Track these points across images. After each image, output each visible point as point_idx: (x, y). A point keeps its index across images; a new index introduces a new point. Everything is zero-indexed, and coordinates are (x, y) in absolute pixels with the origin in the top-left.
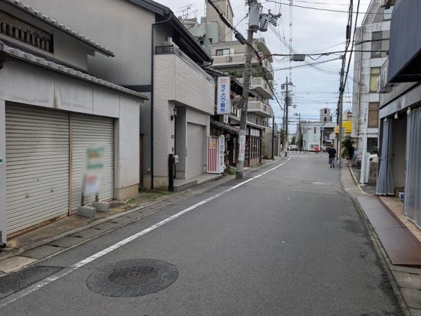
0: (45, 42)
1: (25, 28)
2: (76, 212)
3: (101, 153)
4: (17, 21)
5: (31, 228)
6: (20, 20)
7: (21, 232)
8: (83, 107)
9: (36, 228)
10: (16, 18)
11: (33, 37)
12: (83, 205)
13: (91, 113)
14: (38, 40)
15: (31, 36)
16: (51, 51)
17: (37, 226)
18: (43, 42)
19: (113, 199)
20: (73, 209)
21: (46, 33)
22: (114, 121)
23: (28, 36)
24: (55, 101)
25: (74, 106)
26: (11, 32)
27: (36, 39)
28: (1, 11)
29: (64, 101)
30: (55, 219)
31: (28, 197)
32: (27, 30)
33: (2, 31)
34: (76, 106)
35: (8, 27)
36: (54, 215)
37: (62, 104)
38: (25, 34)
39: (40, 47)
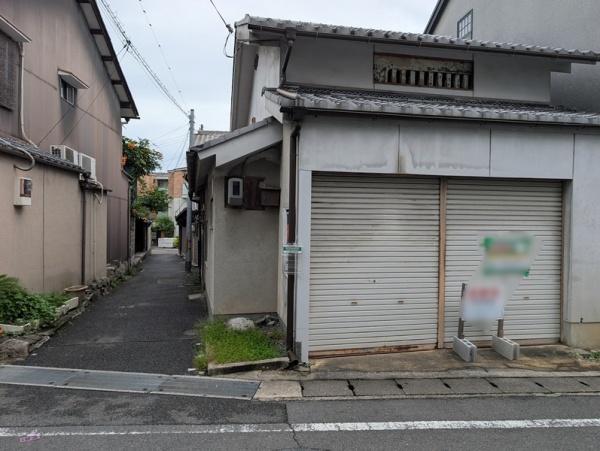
0: (461, 77)
1: (424, 66)
2: (451, 346)
3: (520, 247)
4: (413, 60)
5: (362, 351)
6: (416, 57)
7: (343, 353)
8: (462, 167)
9: (370, 353)
10: (410, 57)
11: (440, 75)
12: (461, 336)
14: (449, 76)
15: (436, 74)
16: (471, 87)
17: (372, 351)
18: (457, 78)
19: (560, 341)
20: (447, 340)
21: (462, 62)
22: (562, 186)
23: (431, 75)
24: (399, 162)
25: (441, 166)
26: (404, 78)
27: (444, 76)
28: (388, 55)
29: (418, 161)
30: (407, 348)
31: (354, 304)
32: (429, 68)
33: (390, 81)
34: (448, 165)
35: (399, 73)
36: (405, 341)
37: (415, 165)
38: (426, 74)
39: (453, 86)
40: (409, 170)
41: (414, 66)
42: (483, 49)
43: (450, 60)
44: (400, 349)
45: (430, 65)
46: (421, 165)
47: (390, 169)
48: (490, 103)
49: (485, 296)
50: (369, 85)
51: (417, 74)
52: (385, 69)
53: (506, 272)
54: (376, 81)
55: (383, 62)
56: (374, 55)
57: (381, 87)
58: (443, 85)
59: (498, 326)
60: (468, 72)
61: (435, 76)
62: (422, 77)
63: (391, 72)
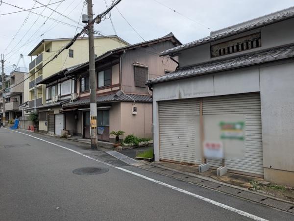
1: (235, 43)
3: (238, 126)
4: (230, 42)
6: (231, 40)
8: (202, 93)
10: (228, 41)
11: (245, 44)
13: (212, 95)
14: (250, 43)
17: (179, 163)
23: (240, 46)
24: (180, 95)
26: (226, 51)
27: (247, 44)
28: (217, 44)
29: (186, 93)
30: (191, 164)
31: (173, 145)
32: (238, 43)
33: (220, 55)
35: (224, 50)
36: (190, 161)
37: (185, 95)
38: (237, 46)
39: (252, 47)
40: (183, 97)
41: (230, 44)
42: (265, 25)
43: (248, 36)
44: (188, 164)
45: (238, 41)
46: (187, 95)
47: (177, 98)
48: (275, 50)
50: (209, 59)
51: (233, 47)
52: (217, 51)
54: (212, 56)
55: (216, 48)
56: (211, 47)
57: (214, 59)
58: (247, 48)
59: (223, 162)
60: (260, 38)
61: (242, 45)
62: (235, 48)
63: (220, 51)
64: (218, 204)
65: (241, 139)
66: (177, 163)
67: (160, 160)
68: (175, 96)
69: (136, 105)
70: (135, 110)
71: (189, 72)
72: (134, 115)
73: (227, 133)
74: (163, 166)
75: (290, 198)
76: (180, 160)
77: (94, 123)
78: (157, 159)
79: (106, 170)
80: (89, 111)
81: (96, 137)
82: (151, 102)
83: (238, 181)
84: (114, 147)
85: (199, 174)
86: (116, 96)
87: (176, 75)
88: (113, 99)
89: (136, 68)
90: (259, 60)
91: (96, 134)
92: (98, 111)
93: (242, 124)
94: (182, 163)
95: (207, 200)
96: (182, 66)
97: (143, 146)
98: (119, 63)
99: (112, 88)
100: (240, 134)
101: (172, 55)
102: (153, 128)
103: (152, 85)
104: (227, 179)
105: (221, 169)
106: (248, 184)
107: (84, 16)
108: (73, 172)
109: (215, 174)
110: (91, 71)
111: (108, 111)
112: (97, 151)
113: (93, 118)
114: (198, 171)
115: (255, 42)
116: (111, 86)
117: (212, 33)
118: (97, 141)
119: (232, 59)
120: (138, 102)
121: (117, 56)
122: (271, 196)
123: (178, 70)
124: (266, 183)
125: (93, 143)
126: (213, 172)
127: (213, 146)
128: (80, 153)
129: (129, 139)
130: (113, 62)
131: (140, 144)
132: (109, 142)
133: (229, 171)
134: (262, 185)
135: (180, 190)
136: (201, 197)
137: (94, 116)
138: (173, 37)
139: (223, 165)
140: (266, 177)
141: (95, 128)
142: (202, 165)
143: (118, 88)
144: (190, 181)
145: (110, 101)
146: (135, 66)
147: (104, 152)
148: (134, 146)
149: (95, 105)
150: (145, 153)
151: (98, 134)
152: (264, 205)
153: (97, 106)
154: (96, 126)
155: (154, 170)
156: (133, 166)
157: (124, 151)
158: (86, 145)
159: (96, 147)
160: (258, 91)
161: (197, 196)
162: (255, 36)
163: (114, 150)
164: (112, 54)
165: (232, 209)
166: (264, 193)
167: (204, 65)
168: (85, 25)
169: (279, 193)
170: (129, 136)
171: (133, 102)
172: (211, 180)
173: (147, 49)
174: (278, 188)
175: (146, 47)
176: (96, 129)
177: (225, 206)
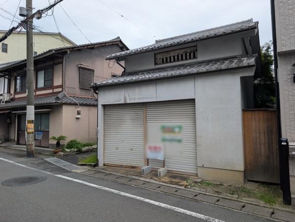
0: (194, 53)
1: (176, 53)
3: (177, 130)
4: (171, 52)
10: (170, 51)
11: (184, 55)
13: (155, 101)
14: (188, 54)
17: (123, 166)
23: (180, 56)
24: (125, 99)
25: (139, 99)
26: (168, 60)
27: (186, 55)
28: (161, 53)
30: (135, 167)
31: (117, 149)
32: (178, 54)
33: (163, 63)
34: (141, 98)
35: (167, 58)
36: (134, 164)
37: (130, 100)
38: (178, 56)
39: (190, 58)
41: (172, 54)
42: (200, 40)
43: (187, 48)
44: (132, 167)
45: (179, 52)
46: (132, 99)
48: (208, 62)
49: (156, 149)
50: (153, 67)
51: (174, 57)
52: (160, 59)
53: (171, 140)
54: (156, 64)
55: (159, 56)
56: (155, 54)
57: (157, 66)
58: (186, 59)
59: (163, 163)
60: (196, 50)
61: (182, 55)
62: (176, 57)
63: (163, 59)
64: (157, 203)
65: (180, 141)
66: (121, 166)
67: (104, 165)
68: (121, 100)
69: (80, 109)
70: (79, 113)
71: (134, 78)
72: (78, 118)
73: (168, 136)
74: (106, 170)
75: (217, 192)
76: (125, 164)
77: (31, 127)
78: (101, 164)
79: (44, 179)
80: (25, 114)
81: (33, 143)
82: (96, 106)
83: (176, 180)
84: (54, 154)
85: (141, 176)
86: (58, 98)
87: (122, 80)
88: (54, 101)
89: (81, 69)
90: (194, 70)
91: (33, 139)
92: (36, 114)
93: (180, 127)
94: (126, 167)
95: (147, 200)
96: (128, 70)
97: (87, 152)
98: (62, 63)
99: (53, 89)
100: (178, 137)
101: (118, 59)
102: (97, 132)
103: (97, 88)
104: (167, 179)
105: (162, 170)
106: (185, 183)
107: (21, 9)
108: (2, 184)
109: (156, 175)
110: (28, 70)
111: (48, 114)
112: (34, 159)
113: (30, 122)
114: (141, 174)
115: (192, 54)
116: (52, 87)
117: (157, 42)
118: (33, 147)
119: (173, 68)
120: (82, 105)
121: (60, 56)
122: (203, 191)
123: (124, 74)
124: (199, 180)
125: (29, 150)
126: (154, 174)
127: (155, 148)
128: (12, 162)
129: (71, 145)
130: (56, 61)
131: (84, 149)
132: (48, 148)
133: (169, 172)
134: (196, 182)
135: (123, 193)
136: (142, 199)
137: (31, 120)
138: (121, 41)
139: (164, 167)
140: (199, 175)
141: (32, 132)
142: (145, 168)
143: (60, 90)
144: (133, 184)
145: (50, 103)
146: (79, 67)
147: (42, 159)
148: (77, 151)
149: (33, 107)
150: (88, 158)
151: (35, 139)
152: (196, 201)
153: (35, 109)
154: (33, 131)
155: (98, 176)
156: (75, 172)
157: (66, 157)
158: (20, 153)
159: (33, 154)
160: (193, 98)
161: (138, 198)
162: (192, 49)
163: (53, 156)
164: (54, 53)
165: (169, 207)
166: (197, 190)
167: (149, 71)
168: (23, 18)
169: (209, 189)
170: (72, 142)
171: (77, 104)
172: (152, 181)
173: (94, 51)
174: (209, 184)
175: (92, 48)
176: (33, 134)
177: (163, 205)
